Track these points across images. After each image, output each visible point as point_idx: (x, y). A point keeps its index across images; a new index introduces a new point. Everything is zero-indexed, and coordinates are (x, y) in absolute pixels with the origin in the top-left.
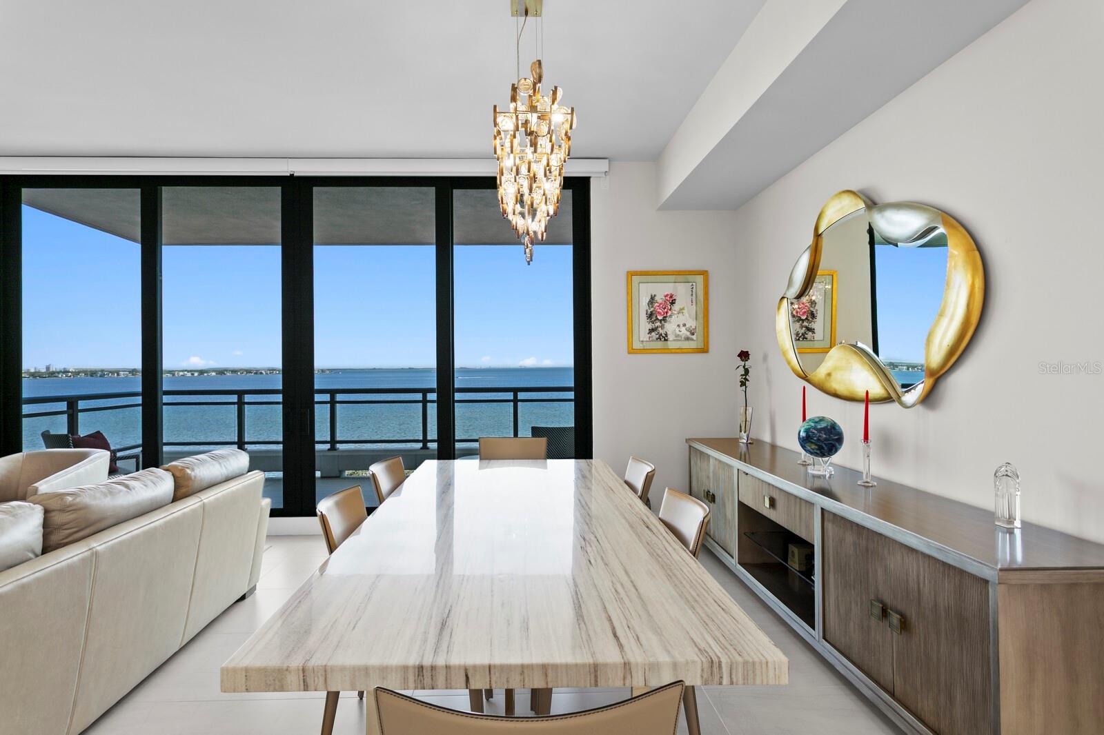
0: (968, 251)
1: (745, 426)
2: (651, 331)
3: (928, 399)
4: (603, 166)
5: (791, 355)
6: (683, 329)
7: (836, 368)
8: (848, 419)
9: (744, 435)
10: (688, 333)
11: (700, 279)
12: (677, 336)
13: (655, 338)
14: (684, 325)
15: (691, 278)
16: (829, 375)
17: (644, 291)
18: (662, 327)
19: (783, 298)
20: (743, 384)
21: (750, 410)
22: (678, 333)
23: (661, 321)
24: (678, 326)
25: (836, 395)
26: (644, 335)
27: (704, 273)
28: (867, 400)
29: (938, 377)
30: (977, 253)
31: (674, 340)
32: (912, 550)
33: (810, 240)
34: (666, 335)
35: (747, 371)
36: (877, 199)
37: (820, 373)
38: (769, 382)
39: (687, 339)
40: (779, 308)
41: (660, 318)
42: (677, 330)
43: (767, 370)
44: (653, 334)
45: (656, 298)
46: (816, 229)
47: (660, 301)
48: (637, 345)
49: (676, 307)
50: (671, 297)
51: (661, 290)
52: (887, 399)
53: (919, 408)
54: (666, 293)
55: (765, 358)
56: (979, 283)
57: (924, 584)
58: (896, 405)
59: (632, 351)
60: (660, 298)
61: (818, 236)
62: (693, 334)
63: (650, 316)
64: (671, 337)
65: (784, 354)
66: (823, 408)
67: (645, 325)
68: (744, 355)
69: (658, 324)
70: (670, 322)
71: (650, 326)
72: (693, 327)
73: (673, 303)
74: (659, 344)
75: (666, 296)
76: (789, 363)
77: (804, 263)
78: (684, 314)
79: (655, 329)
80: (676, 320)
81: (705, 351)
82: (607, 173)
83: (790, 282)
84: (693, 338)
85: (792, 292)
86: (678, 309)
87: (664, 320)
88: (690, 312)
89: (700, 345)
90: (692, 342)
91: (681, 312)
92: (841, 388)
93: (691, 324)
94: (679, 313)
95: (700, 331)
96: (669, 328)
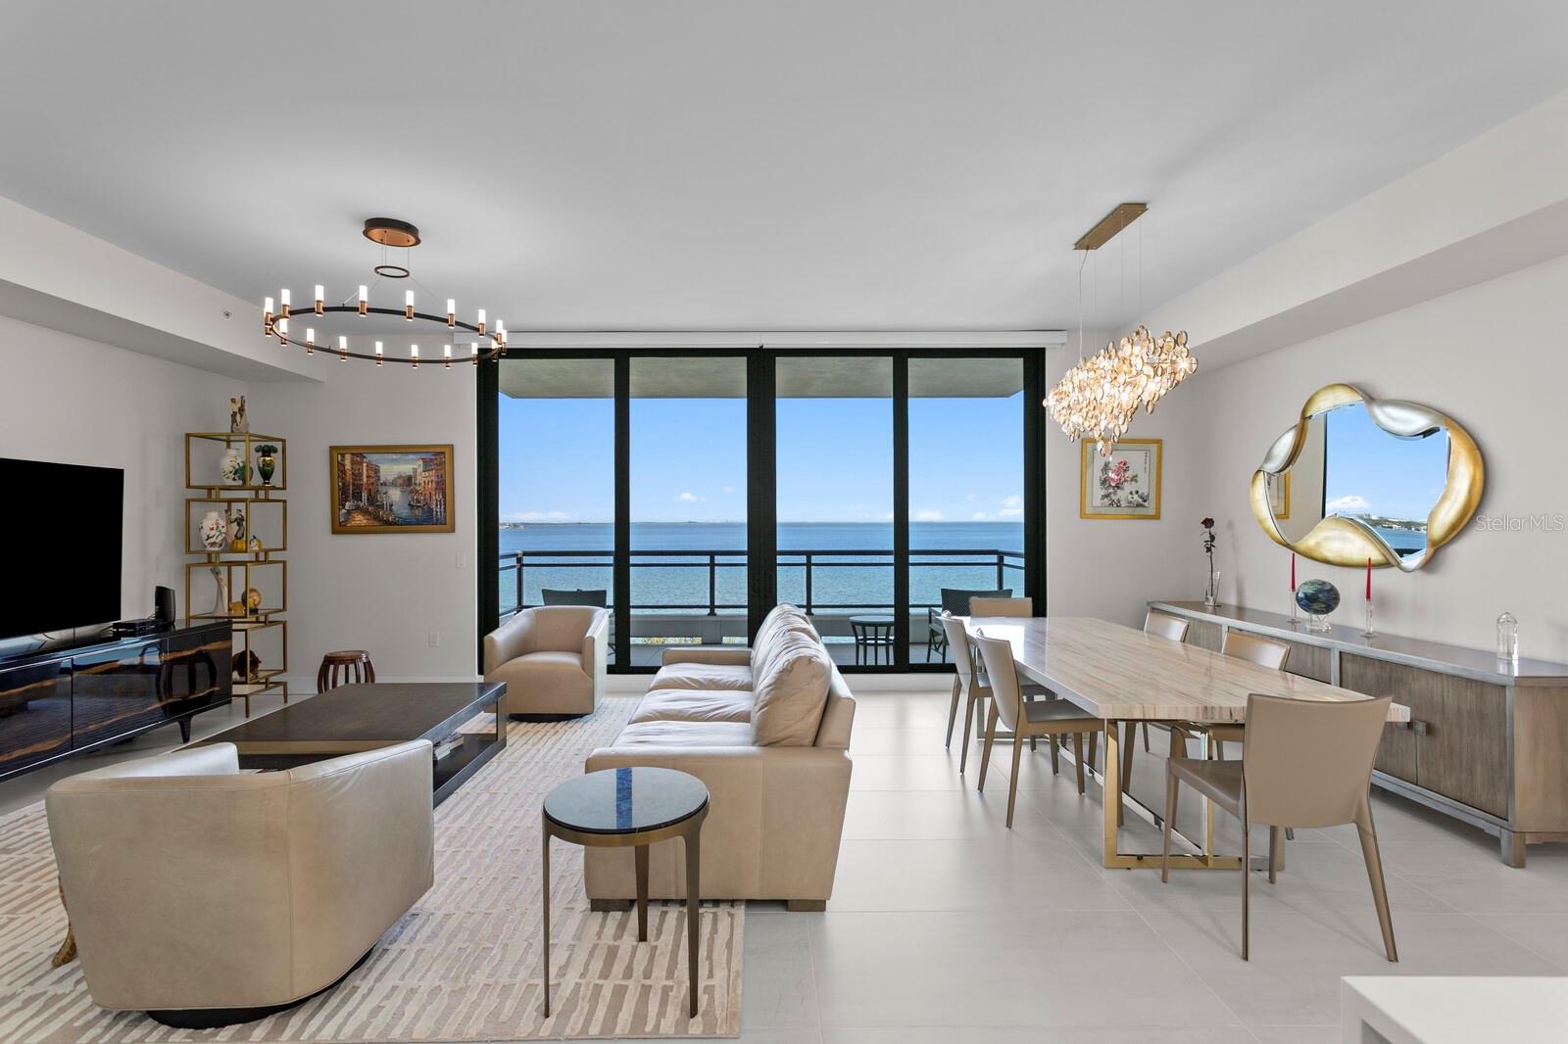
0: (1470, 451)
1: (1212, 590)
2: (1104, 497)
3: (1428, 566)
4: (1061, 337)
5: (1270, 524)
6: (1136, 496)
7: (1326, 539)
9: (1211, 599)
10: (1140, 500)
11: (1154, 447)
12: (1130, 502)
13: (1107, 504)
14: (1137, 492)
15: (1145, 446)
16: (1319, 544)
18: (1115, 493)
19: (1259, 471)
20: (1209, 550)
21: (1217, 575)
22: (1130, 499)
23: (1114, 487)
24: (1131, 493)
26: (1097, 501)
27: (1159, 442)
28: (1369, 566)
29: (1439, 547)
30: (1477, 452)
31: (1127, 507)
32: (1436, 674)
33: (1297, 420)
34: (1119, 501)
35: (1213, 538)
36: (1374, 395)
37: (1309, 542)
38: (1236, 548)
39: (1139, 505)
40: (1254, 481)
41: (1113, 484)
42: (1130, 496)
44: (1106, 500)
45: (1110, 465)
46: (1304, 412)
47: (1114, 468)
48: (1089, 510)
49: (1129, 474)
50: (1125, 464)
51: (1116, 458)
52: (1387, 564)
53: (1419, 574)
54: (1120, 461)
55: (1230, 525)
56: (1479, 476)
57: (1448, 696)
58: (1396, 570)
59: (1083, 515)
60: (1113, 466)
61: (1305, 418)
62: (1145, 501)
63: (1104, 482)
64: (1124, 504)
65: (1261, 522)
66: (1310, 573)
67: (1099, 491)
68: (1208, 523)
69: (1112, 490)
70: (1123, 489)
71: (1104, 492)
72: (1146, 494)
73: (1125, 471)
74: (1113, 510)
75: (1121, 463)
76: (1267, 531)
77: (1287, 441)
78: (1136, 481)
79: (1107, 496)
80: (1128, 487)
81: (1157, 517)
82: (1063, 344)
83: (1268, 458)
84: (1146, 504)
85: (1272, 466)
86: (1131, 476)
87: (1117, 487)
88: (1143, 479)
89: (1152, 511)
90: (1144, 508)
91: (1134, 479)
92: (1330, 555)
93: (1144, 490)
94: (1132, 480)
95: (1153, 498)
96: (1122, 494)
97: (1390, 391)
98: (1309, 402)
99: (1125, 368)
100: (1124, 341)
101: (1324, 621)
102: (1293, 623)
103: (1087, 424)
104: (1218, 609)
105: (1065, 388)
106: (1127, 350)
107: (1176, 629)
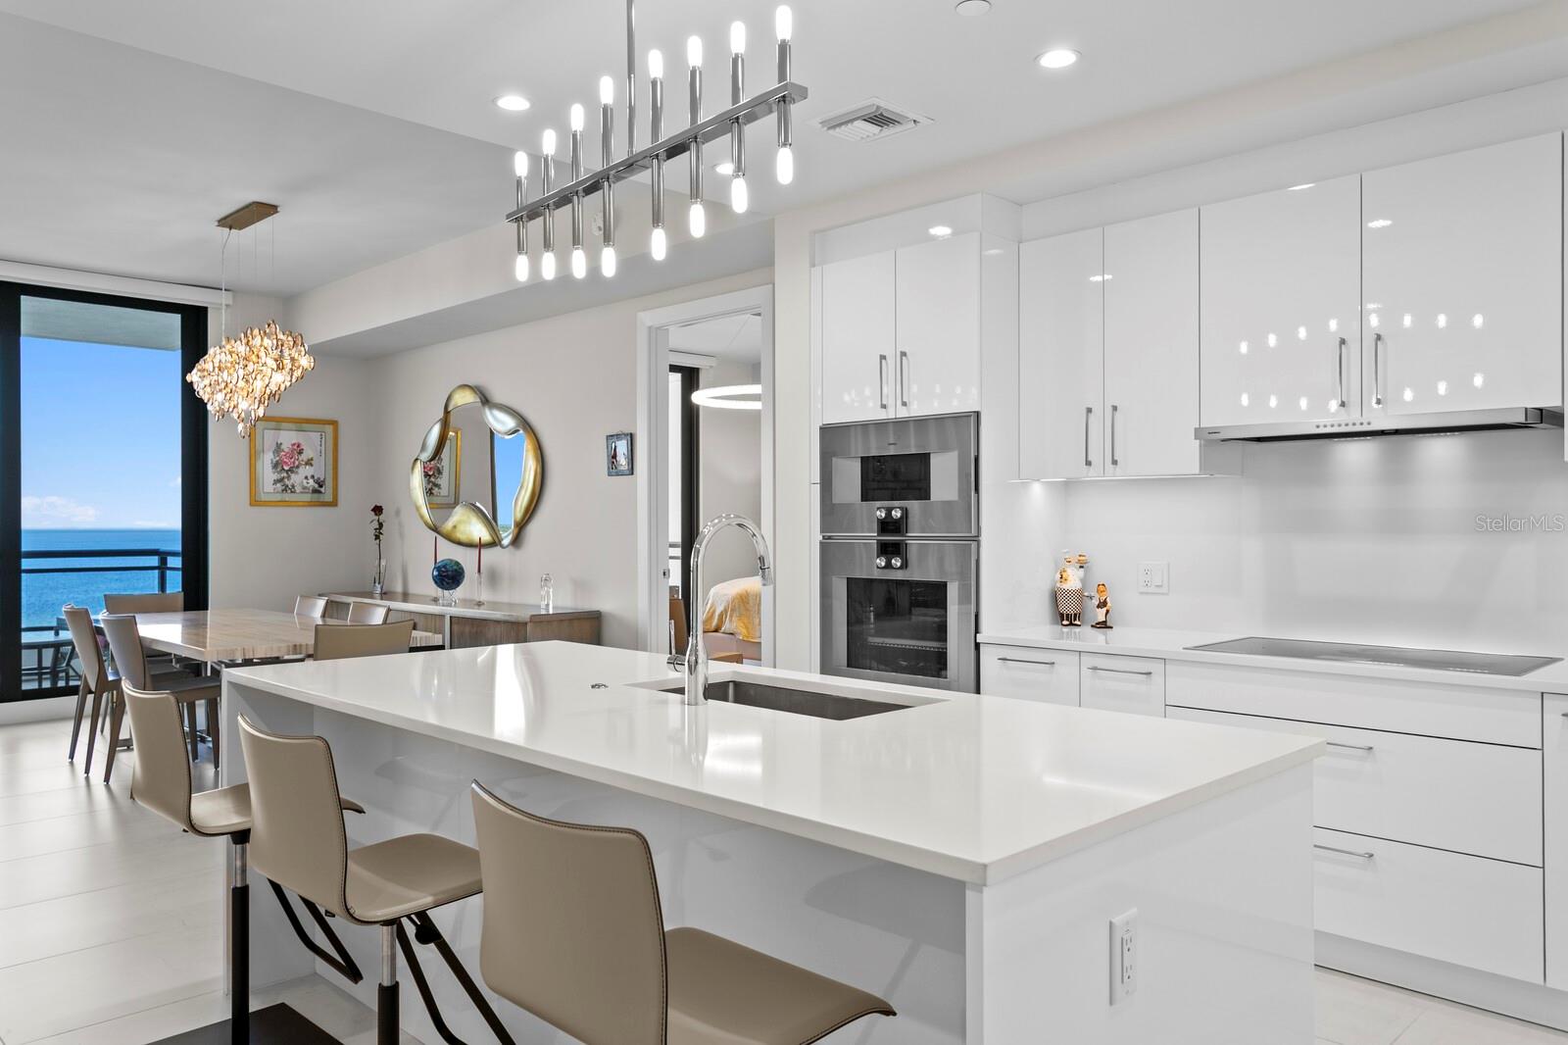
0: (535, 450)
1: (379, 579)
2: (276, 482)
3: (514, 543)
4: (224, 298)
5: (424, 511)
6: (311, 481)
7: (460, 522)
8: (466, 559)
9: (378, 586)
10: (316, 486)
11: (329, 429)
12: (304, 488)
13: (280, 490)
14: (313, 477)
15: (319, 427)
16: (455, 527)
17: (269, 438)
18: (289, 477)
19: (417, 459)
20: (377, 537)
21: (383, 563)
22: (305, 484)
23: (287, 472)
24: (306, 478)
25: (460, 543)
26: (269, 486)
27: (334, 423)
28: (480, 546)
29: (520, 527)
31: (302, 493)
32: (497, 622)
33: (441, 415)
34: (293, 486)
35: (381, 525)
36: (489, 398)
37: (448, 526)
38: (402, 535)
39: (315, 491)
40: (413, 468)
41: (286, 468)
42: (305, 481)
43: (400, 525)
44: (279, 485)
45: (283, 447)
46: (446, 407)
47: (286, 450)
48: (260, 497)
49: (304, 457)
50: (298, 446)
51: (288, 438)
52: (492, 544)
53: (510, 547)
54: (293, 442)
55: (398, 513)
56: (539, 470)
58: (496, 548)
59: (255, 502)
60: (286, 447)
61: (447, 412)
62: (321, 486)
63: (275, 466)
64: (298, 489)
65: (418, 509)
66: (448, 552)
67: (270, 475)
68: (378, 510)
69: (285, 475)
70: (297, 473)
71: (276, 476)
72: (322, 479)
73: (300, 452)
74: (288, 497)
75: (294, 444)
76: (422, 517)
77: (436, 432)
78: (312, 465)
79: (281, 480)
80: (303, 471)
81: (334, 503)
82: (226, 304)
83: (424, 448)
84: (322, 490)
85: (426, 456)
86: (305, 459)
87: (291, 470)
88: (319, 463)
89: (328, 497)
90: (322, 494)
91: (309, 463)
92: (463, 537)
93: (320, 475)
94: (306, 464)
95: (329, 484)
96: (296, 479)
97: (497, 396)
98: (449, 399)
99: (254, 358)
100: (256, 332)
101: (459, 593)
102: (435, 600)
103: (227, 405)
104: (384, 593)
106: (257, 341)
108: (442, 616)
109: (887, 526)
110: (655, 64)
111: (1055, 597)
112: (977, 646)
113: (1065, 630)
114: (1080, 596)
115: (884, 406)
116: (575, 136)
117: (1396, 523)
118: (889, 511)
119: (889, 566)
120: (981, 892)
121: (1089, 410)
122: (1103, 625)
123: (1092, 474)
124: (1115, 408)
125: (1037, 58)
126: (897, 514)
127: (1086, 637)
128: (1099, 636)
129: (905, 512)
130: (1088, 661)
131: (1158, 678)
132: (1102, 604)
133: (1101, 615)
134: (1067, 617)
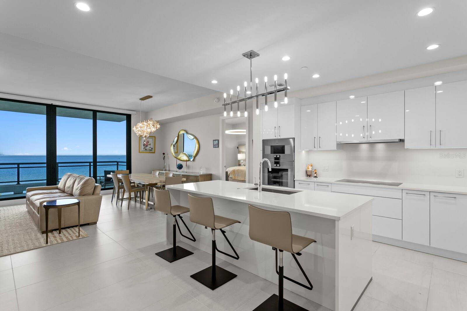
1: (164, 167)
2: (144, 148)
3: (194, 160)
4: (134, 112)
5: (174, 154)
7: (181, 156)
8: (184, 164)
11: (154, 138)
15: (152, 138)
16: (180, 157)
18: (146, 147)
19: (172, 144)
20: (164, 159)
21: (165, 164)
25: (181, 160)
26: (142, 149)
27: (155, 137)
28: (186, 161)
29: (195, 157)
30: (198, 142)
32: (192, 176)
33: (177, 135)
35: (164, 157)
36: (187, 132)
37: (179, 157)
38: (168, 158)
39: (151, 150)
40: (171, 146)
42: (149, 148)
43: (168, 156)
46: (178, 134)
47: (146, 142)
48: (141, 151)
49: (149, 143)
52: (189, 161)
53: (192, 162)
55: (167, 154)
56: (199, 146)
58: (190, 161)
59: (139, 152)
61: (179, 135)
63: (144, 145)
64: (148, 150)
65: (172, 154)
66: (179, 162)
67: (143, 147)
68: (164, 154)
69: (145, 147)
71: (144, 147)
73: (148, 143)
74: (145, 151)
76: (173, 155)
77: (176, 138)
80: (149, 146)
81: (154, 153)
82: (135, 114)
83: (173, 142)
85: (174, 143)
87: (146, 146)
88: (152, 144)
90: (152, 151)
91: (150, 144)
92: (182, 159)
93: (152, 147)
95: (154, 149)
96: (147, 148)
97: (189, 132)
98: (179, 132)
99: (149, 125)
100: (149, 120)
101: (181, 170)
102: (177, 171)
103: (142, 134)
104: (165, 170)
105: (138, 127)
106: (149, 122)
107: (157, 173)
108: (180, 175)
109: (276, 158)
110: (257, 81)
111: (306, 172)
112: (294, 181)
113: (309, 178)
114: (311, 171)
115: (275, 136)
116: (238, 91)
117: (372, 158)
118: (277, 156)
119: (277, 166)
120: (339, 221)
121: (315, 138)
122: (316, 177)
123: (315, 149)
124: (320, 137)
125: (312, 76)
126: (278, 156)
127: (313, 179)
128: (315, 179)
129: (280, 156)
130: (316, 184)
131: (330, 187)
132: (316, 173)
133: (315, 175)
134: (308, 175)
